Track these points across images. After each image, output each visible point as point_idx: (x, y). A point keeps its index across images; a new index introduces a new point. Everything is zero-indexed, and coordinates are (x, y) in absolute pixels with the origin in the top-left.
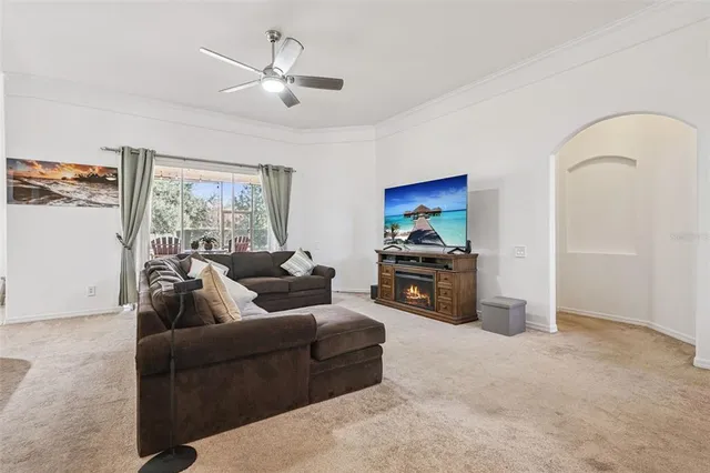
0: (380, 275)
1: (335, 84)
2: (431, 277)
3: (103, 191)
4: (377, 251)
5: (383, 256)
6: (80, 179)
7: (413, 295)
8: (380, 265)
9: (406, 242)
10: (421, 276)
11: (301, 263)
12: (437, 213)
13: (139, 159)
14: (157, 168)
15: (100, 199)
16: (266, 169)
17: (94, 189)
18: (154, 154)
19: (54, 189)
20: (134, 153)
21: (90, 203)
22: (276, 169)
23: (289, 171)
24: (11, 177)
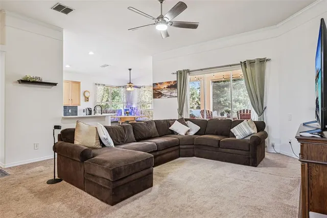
3: (174, 91)
6: (168, 87)
14: (188, 77)
15: (173, 94)
16: (244, 64)
17: (171, 90)
18: (188, 71)
19: (162, 92)
20: (181, 73)
21: (171, 96)
22: (252, 63)
24: (154, 90)
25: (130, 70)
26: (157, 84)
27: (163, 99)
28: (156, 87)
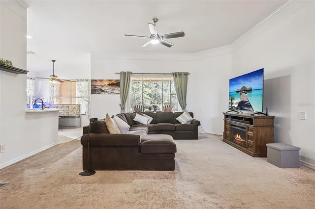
0: (225, 127)
1: (181, 35)
2: (245, 128)
3: (116, 88)
4: (224, 113)
5: (227, 116)
6: (109, 85)
7: (238, 139)
8: (225, 121)
9: (237, 108)
10: (242, 128)
11: (184, 118)
12: (250, 91)
13: (126, 75)
14: (132, 78)
15: (115, 91)
16: (175, 74)
17: (113, 88)
18: (131, 73)
19: (103, 89)
20: (124, 73)
21: (112, 93)
22: (180, 74)
23: (186, 74)
24: (92, 86)
25: (54, 61)
26: (96, 81)
27: (103, 95)
28: (94, 83)
